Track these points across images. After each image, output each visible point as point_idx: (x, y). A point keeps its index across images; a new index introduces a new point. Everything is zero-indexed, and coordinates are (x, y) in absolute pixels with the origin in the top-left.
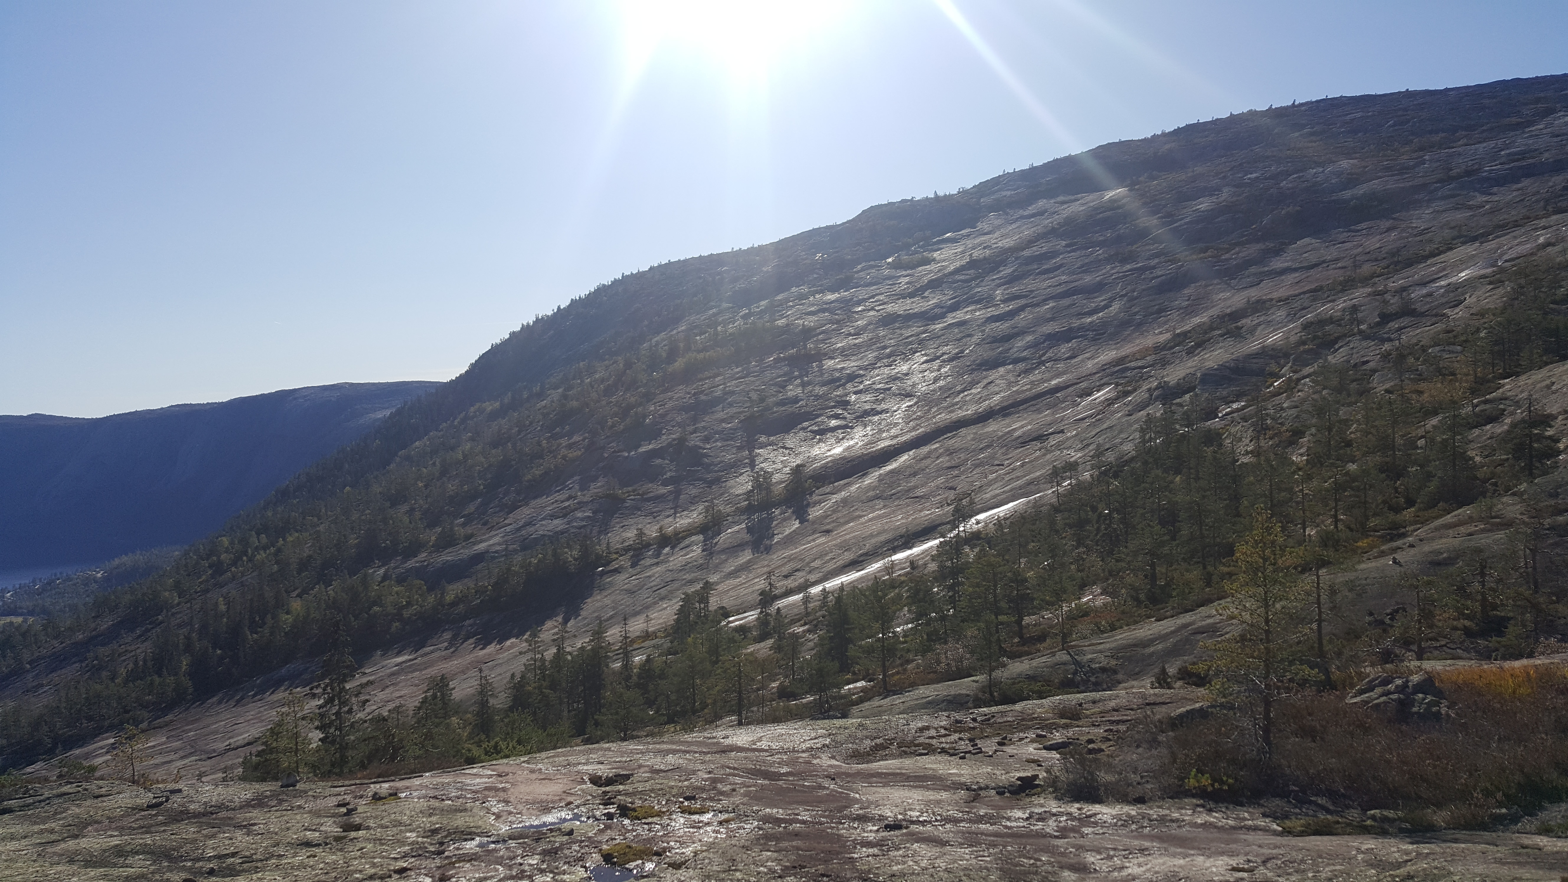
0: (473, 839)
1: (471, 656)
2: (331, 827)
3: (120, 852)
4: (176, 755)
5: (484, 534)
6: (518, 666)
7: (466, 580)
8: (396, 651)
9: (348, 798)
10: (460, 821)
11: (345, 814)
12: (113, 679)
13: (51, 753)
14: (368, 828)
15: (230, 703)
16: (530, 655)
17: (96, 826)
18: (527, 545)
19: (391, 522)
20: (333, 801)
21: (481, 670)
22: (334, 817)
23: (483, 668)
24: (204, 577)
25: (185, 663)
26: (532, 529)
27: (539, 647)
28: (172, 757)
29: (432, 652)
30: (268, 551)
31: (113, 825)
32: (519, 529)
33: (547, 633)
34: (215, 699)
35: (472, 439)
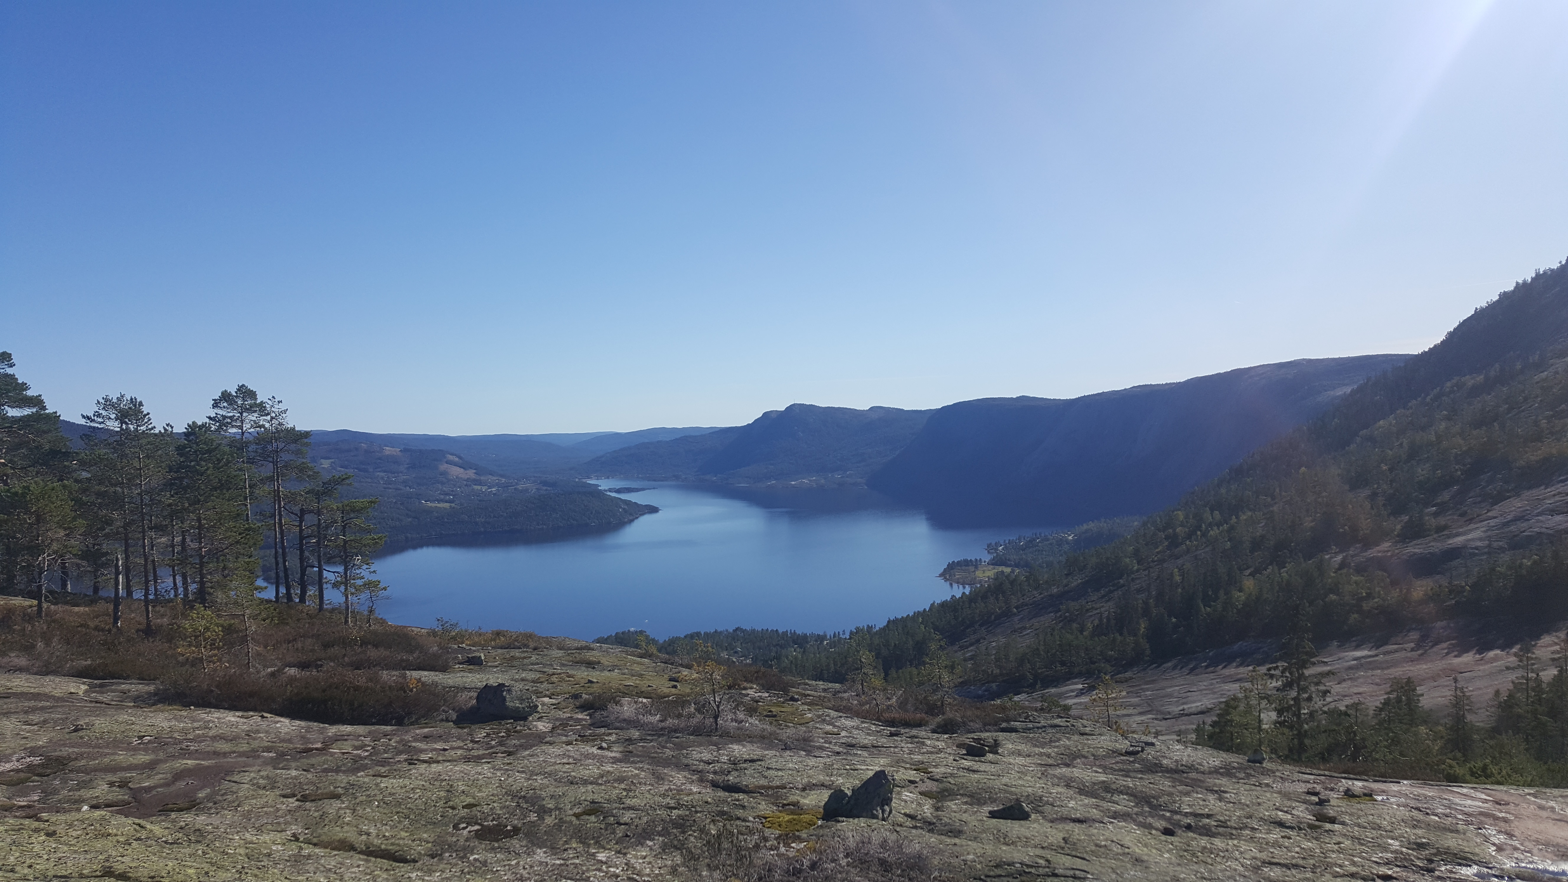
0: (1470, 866)
1: (1443, 662)
2: (1303, 813)
3: (1107, 788)
4: (1135, 710)
5: (1461, 527)
6: (1506, 683)
7: (1438, 577)
8: (1354, 644)
9: (1318, 788)
10: (1451, 842)
11: (1317, 804)
12: (1081, 632)
13: (1031, 688)
14: (1343, 823)
15: (1184, 669)
16: (1520, 673)
17: (1083, 759)
18: (1517, 544)
19: (1350, 506)
20: (1301, 788)
21: (1456, 680)
22: (1305, 803)
23: (1459, 679)
24: (1160, 548)
25: (1143, 626)
26: (1525, 525)
27: (1533, 664)
28: (1131, 711)
29: (1396, 651)
30: (1221, 528)
31: (1097, 763)
32: (1506, 524)
33: (1543, 649)
34: (1170, 664)
35: (1448, 418)
